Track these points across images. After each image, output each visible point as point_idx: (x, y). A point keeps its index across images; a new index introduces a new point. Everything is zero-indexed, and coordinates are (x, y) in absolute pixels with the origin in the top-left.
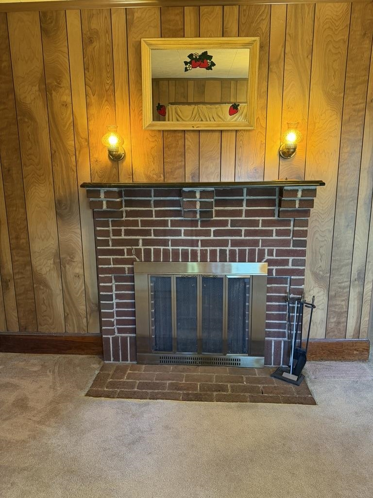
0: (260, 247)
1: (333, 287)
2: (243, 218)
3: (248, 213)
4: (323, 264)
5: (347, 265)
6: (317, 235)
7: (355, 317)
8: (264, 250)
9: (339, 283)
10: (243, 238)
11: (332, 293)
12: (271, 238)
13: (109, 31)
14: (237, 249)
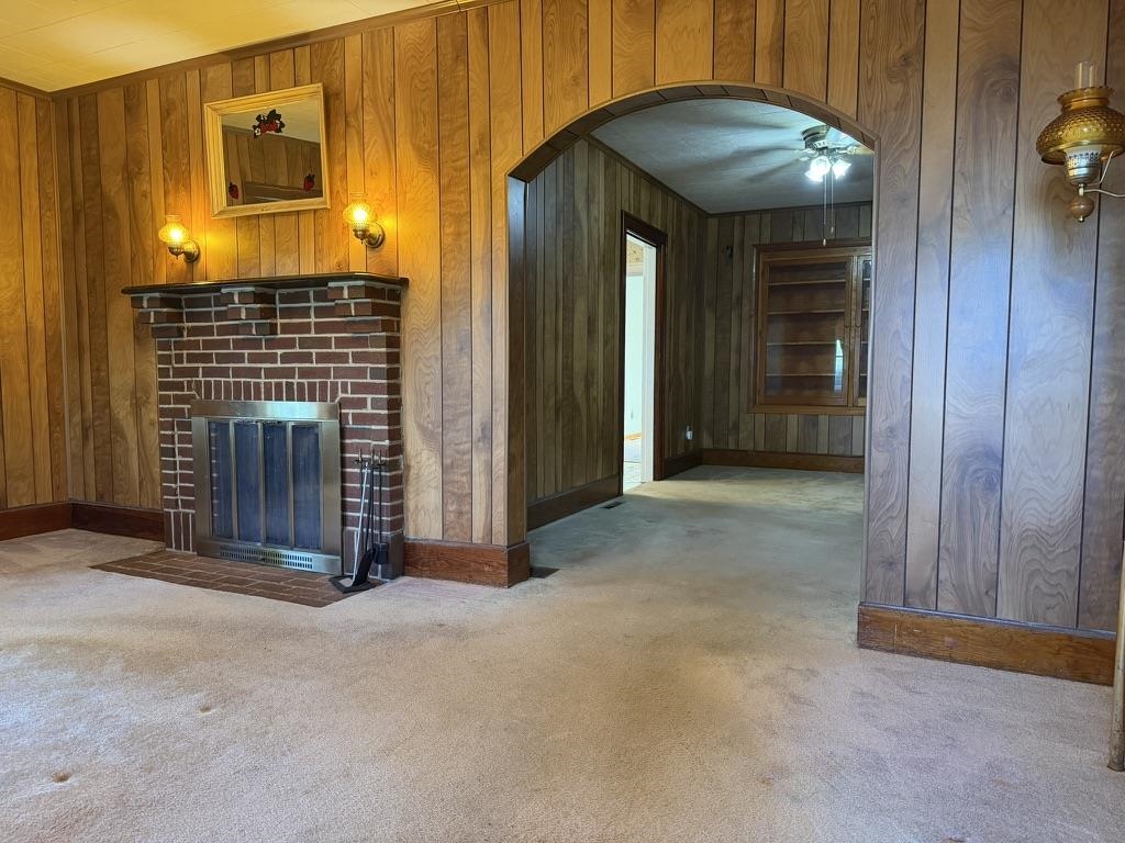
0: (332, 380)
1: (448, 452)
2: (313, 335)
3: (320, 328)
4: (432, 412)
5: (464, 414)
6: (421, 365)
7: (484, 505)
8: (337, 383)
9: (456, 444)
10: (314, 365)
11: (448, 461)
12: (347, 365)
13: (184, 100)
14: (305, 381)
